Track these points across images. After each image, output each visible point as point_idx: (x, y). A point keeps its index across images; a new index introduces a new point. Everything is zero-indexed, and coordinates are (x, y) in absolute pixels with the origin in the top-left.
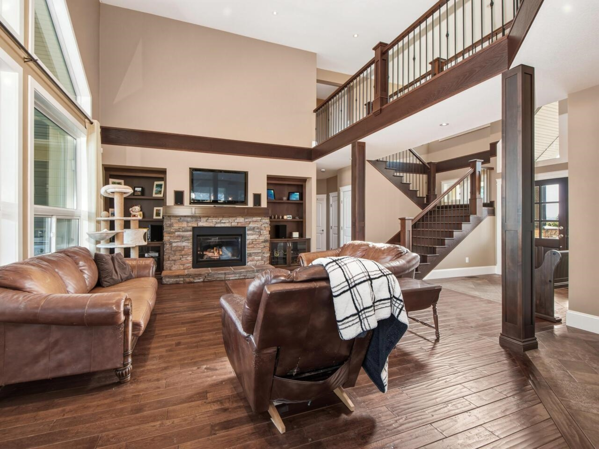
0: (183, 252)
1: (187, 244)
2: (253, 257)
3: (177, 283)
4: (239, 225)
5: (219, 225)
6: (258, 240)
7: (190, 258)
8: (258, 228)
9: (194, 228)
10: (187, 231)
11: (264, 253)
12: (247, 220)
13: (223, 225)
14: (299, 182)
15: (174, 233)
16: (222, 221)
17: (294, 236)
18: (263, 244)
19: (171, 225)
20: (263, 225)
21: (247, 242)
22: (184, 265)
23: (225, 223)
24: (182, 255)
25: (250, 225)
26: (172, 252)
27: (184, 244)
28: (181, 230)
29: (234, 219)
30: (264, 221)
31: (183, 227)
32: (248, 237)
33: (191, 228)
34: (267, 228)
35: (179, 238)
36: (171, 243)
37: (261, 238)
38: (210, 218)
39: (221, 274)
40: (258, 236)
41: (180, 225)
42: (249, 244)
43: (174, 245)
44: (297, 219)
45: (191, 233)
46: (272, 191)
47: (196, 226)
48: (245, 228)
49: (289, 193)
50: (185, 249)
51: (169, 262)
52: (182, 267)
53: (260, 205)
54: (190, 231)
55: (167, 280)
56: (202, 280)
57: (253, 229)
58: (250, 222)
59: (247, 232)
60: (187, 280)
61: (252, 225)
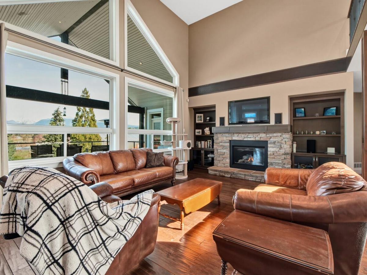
0: (224, 156)
1: (226, 151)
2: (274, 166)
3: (215, 175)
4: (262, 139)
5: (246, 139)
6: (279, 153)
7: (228, 161)
8: (278, 142)
9: (230, 141)
10: (226, 143)
11: (284, 164)
12: (268, 136)
13: (249, 139)
14: (333, 96)
15: (219, 143)
16: (249, 136)
17: (328, 152)
18: (284, 156)
19: (217, 139)
20: (284, 140)
21: (269, 153)
22: (224, 164)
23: (250, 137)
24: (224, 158)
25: (271, 140)
26: (218, 155)
27: (224, 151)
28: (222, 142)
29: (257, 134)
30: (284, 136)
31: (224, 140)
32: (269, 149)
33: (228, 140)
34: (287, 143)
35: (221, 147)
36: (217, 150)
37: (281, 151)
38: (240, 134)
39: (243, 174)
40: (279, 149)
41: (222, 139)
42: (270, 155)
43: (219, 151)
44: (334, 134)
45: (229, 144)
46: (303, 109)
47: (231, 139)
48: (267, 141)
49: (324, 109)
50: (225, 154)
51: (216, 161)
52: (223, 165)
53: (281, 122)
54: (228, 143)
55: (211, 171)
56: (229, 176)
57: (274, 143)
58: (271, 137)
59: (269, 145)
60: (221, 174)
61: (272, 140)
